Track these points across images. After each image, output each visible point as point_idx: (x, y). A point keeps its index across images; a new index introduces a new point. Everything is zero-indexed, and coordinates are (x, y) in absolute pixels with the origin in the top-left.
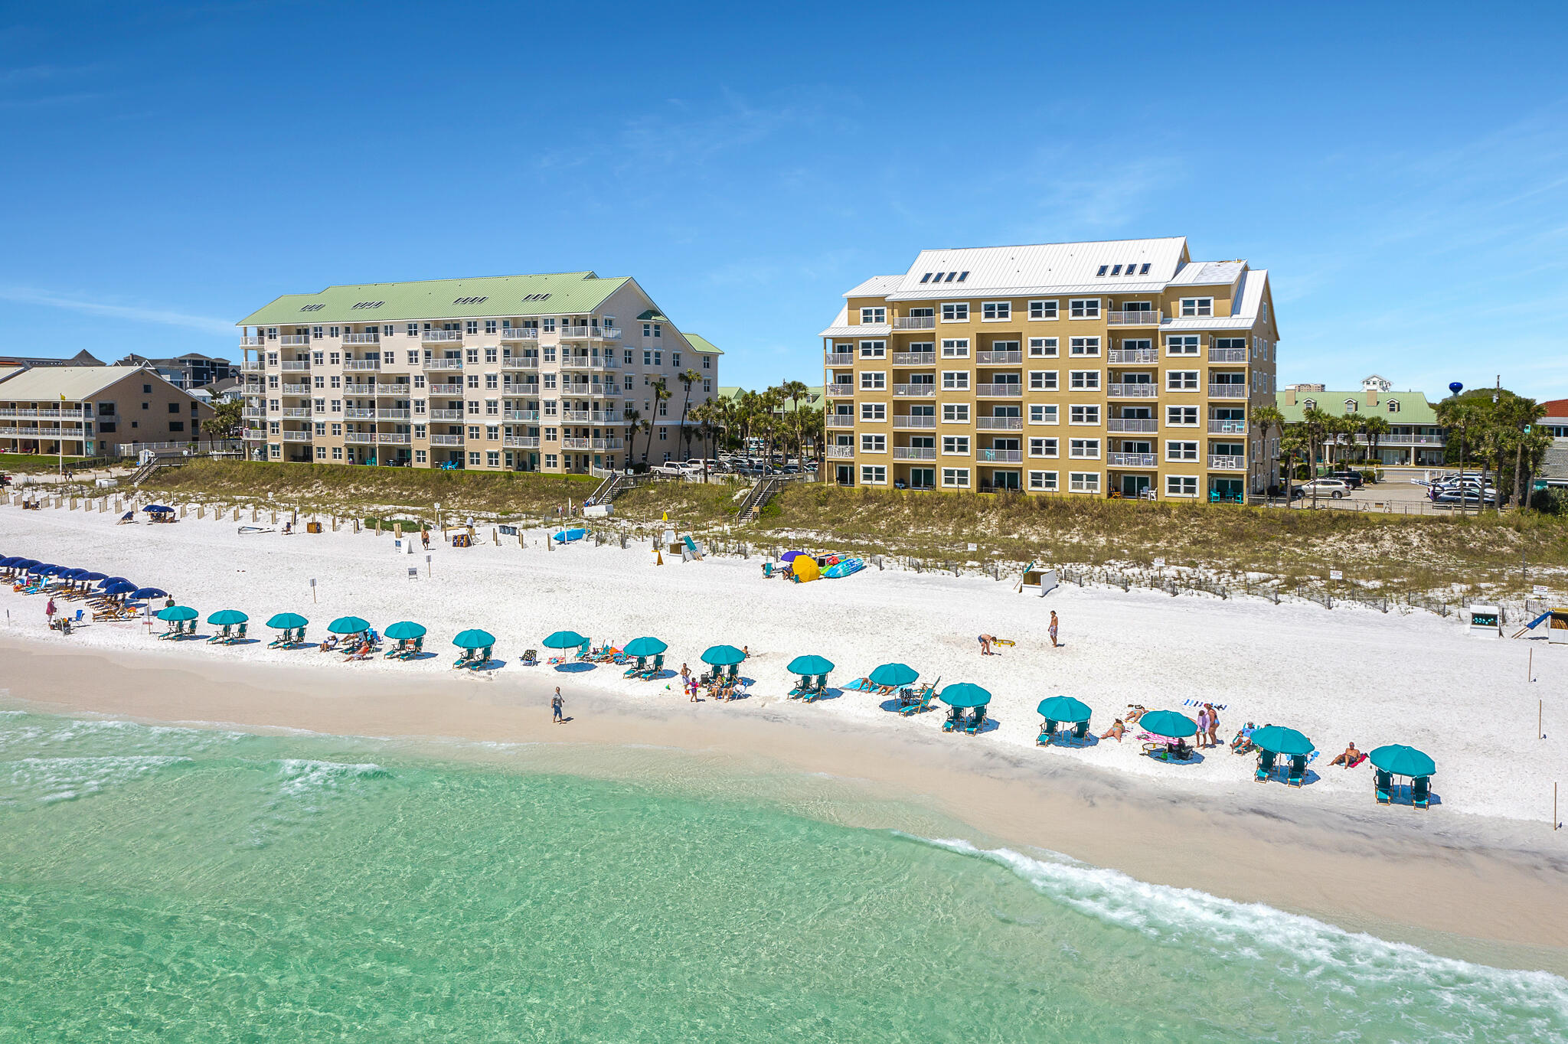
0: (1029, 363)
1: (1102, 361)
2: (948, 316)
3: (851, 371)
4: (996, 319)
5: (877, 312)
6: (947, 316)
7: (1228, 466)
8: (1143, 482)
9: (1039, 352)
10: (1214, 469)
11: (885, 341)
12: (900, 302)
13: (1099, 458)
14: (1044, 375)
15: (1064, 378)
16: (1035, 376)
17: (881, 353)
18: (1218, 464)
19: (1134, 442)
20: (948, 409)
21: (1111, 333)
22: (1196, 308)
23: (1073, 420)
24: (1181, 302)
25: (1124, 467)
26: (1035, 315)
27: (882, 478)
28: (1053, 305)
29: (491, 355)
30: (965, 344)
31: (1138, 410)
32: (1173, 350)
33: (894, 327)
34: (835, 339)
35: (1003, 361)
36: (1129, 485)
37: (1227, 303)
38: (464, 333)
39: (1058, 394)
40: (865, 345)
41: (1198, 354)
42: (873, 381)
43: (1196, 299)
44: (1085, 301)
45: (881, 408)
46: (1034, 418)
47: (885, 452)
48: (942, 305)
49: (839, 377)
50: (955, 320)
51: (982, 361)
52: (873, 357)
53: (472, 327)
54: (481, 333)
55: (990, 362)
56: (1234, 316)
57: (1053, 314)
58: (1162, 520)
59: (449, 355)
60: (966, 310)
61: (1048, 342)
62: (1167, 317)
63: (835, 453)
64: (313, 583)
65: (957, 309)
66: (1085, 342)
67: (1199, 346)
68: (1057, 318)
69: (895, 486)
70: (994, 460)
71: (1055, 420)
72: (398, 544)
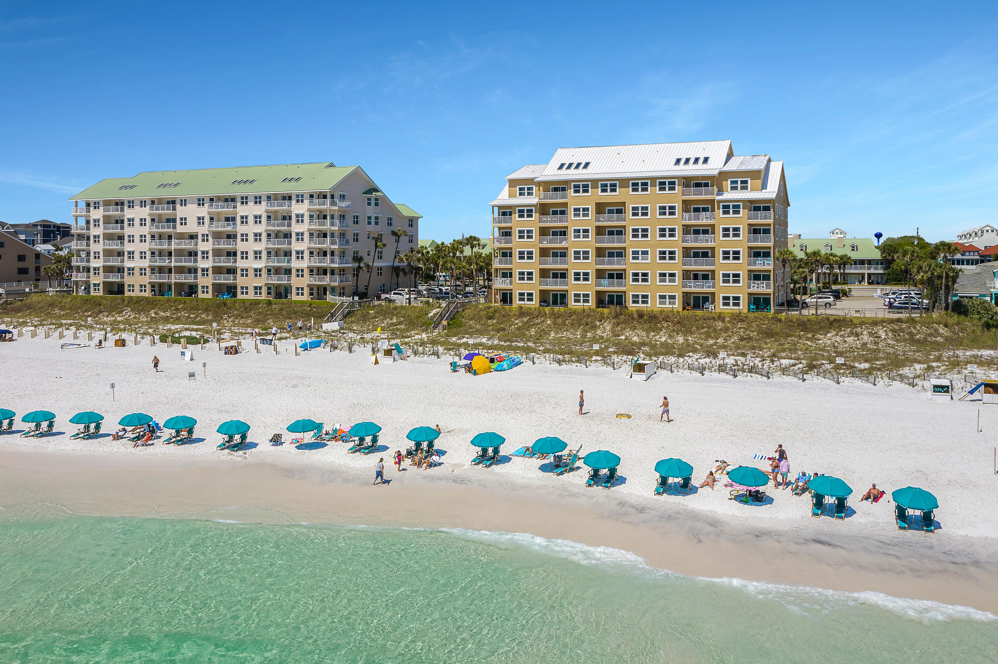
0: (630, 222)
1: (679, 220)
3: (511, 228)
4: (609, 193)
5: (529, 189)
6: (575, 192)
7: (762, 288)
8: (706, 299)
9: (637, 214)
10: (752, 290)
11: (534, 208)
12: (544, 182)
13: (677, 284)
14: (640, 230)
15: (654, 232)
16: (634, 230)
17: (531, 216)
18: (754, 287)
19: (699, 273)
20: (576, 253)
21: (684, 202)
22: (739, 185)
23: (660, 259)
24: (729, 182)
25: (693, 290)
26: (634, 190)
27: (531, 300)
28: (646, 184)
29: (257, 219)
30: (588, 209)
31: (702, 252)
32: (724, 213)
33: (540, 199)
34: (500, 207)
35: (613, 221)
36: (696, 302)
37: (759, 182)
38: (239, 204)
39: (650, 242)
40: (520, 211)
41: (741, 215)
42: (526, 235)
43: (739, 180)
44: (667, 181)
45: (531, 253)
46: (634, 258)
47: (534, 282)
48: (573, 184)
49: (503, 232)
50: (581, 194)
51: (599, 221)
52: (525, 219)
53: (244, 200)
54: (251, 204)
55: (604, 221)
56: (763, 191)
57: (646, 190)
58: (720, 325)
59: (227, 219)
60: (588, 187)
61: (643, 208)
62: (721, 191)
63: (499, 284)
64: (113, 386)
65: (582, 186)
66: (667, 208)
67: (741, 210)
68: (649, 192)
69: (540, 305)
70: (607, 286)
71: (648, 259)
72: (183, 354)
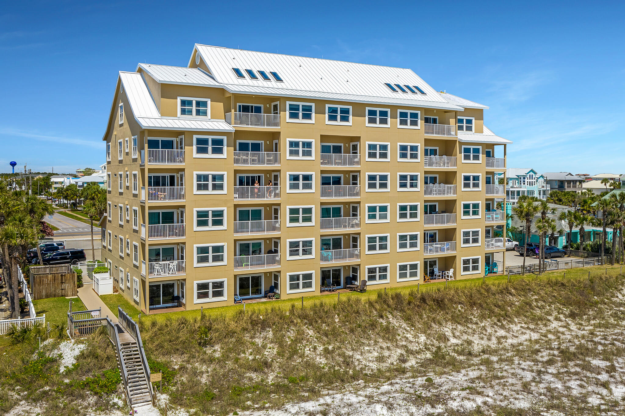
0: (366, 165)
1: (421, 165)
2: (294, 116)
4: (338, 122)
6: (292, 115)
9: (374, 155)
10: (486, 250)
11: (224, 138)
13: (418, 249)
14: (378, 177)
15: (393, 180)
16: (371, 178)
20: (294, 211)
21: (424, 141)
22: (465, 125)
23: (400, 217)
24: (457, 120)
25: (434, 255)
26: (371, 121)
27: (220, 294)
28: (385, 114)
30: (310, 145)
32: (465, 157)
37: (481, 123)
39: (389, 195)
40: (200, 141)
41: (481, 161)
42: (210, 183)
44: (410, 112)
45: (219, 214)
46: (370, 217)
47: (224, 263)
48: (288, 102)
50: (300, 120)
52: (210, 155)
57: (385, 122)
60: (311, 110)
61: (381, 147)
65: (303, 109)
66: (409, 148)
67: (480, 155)
68: (388, 126)
71: (386, 218)
